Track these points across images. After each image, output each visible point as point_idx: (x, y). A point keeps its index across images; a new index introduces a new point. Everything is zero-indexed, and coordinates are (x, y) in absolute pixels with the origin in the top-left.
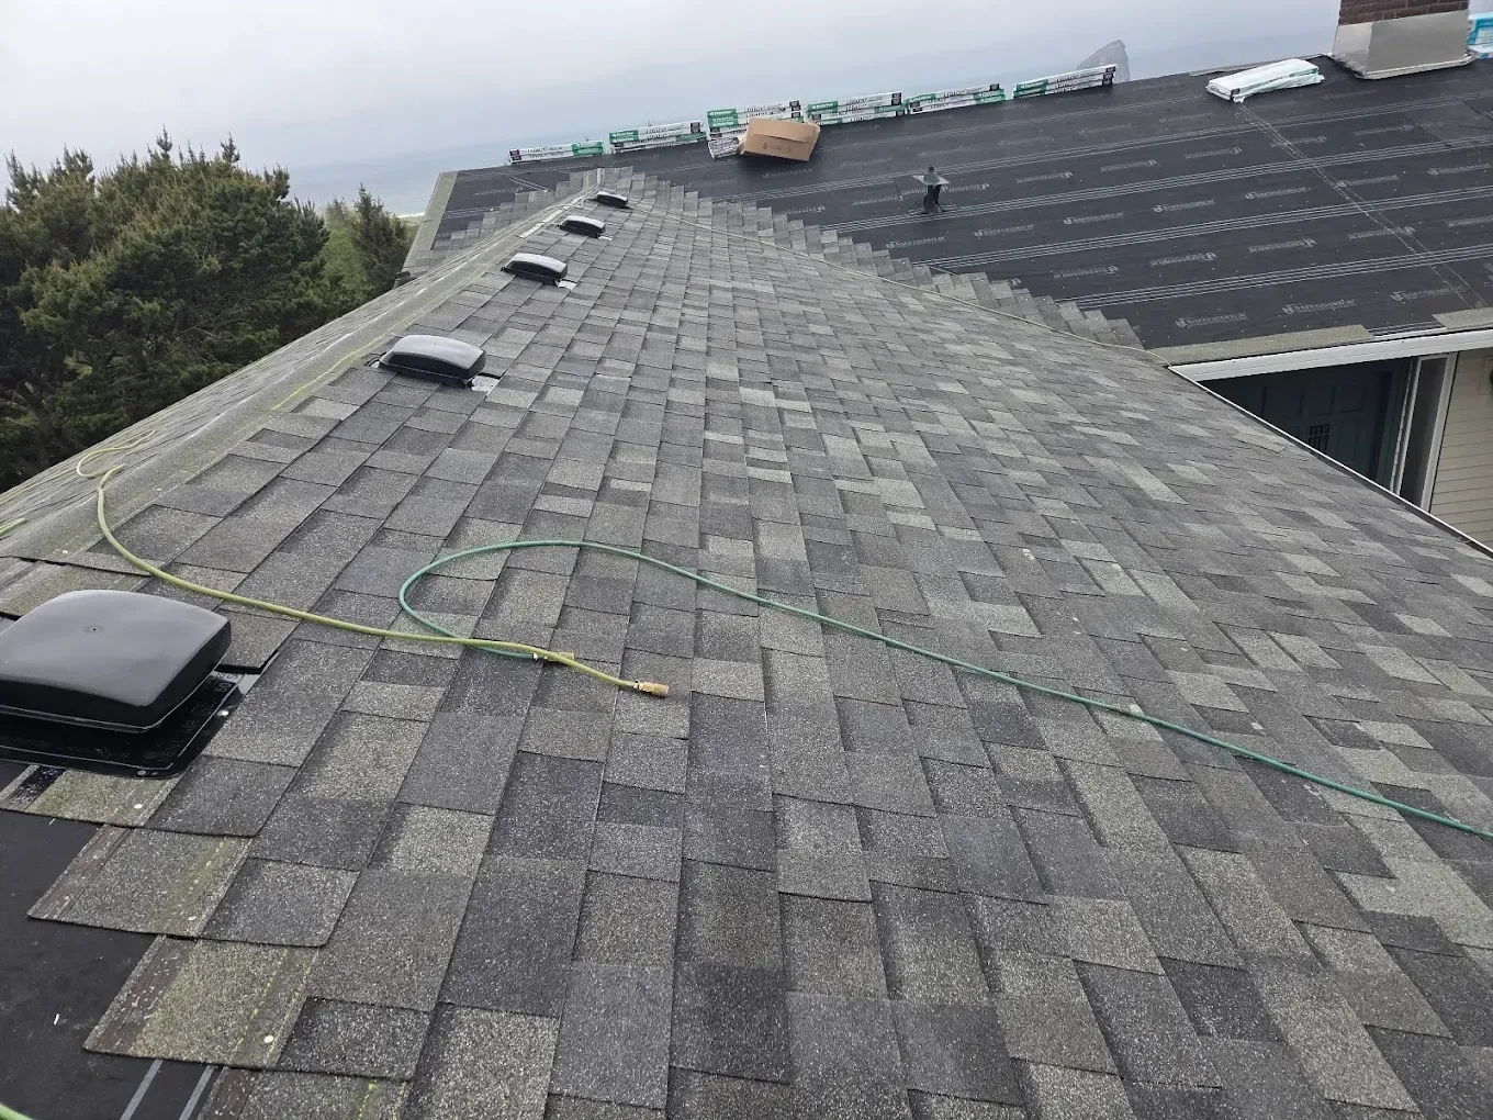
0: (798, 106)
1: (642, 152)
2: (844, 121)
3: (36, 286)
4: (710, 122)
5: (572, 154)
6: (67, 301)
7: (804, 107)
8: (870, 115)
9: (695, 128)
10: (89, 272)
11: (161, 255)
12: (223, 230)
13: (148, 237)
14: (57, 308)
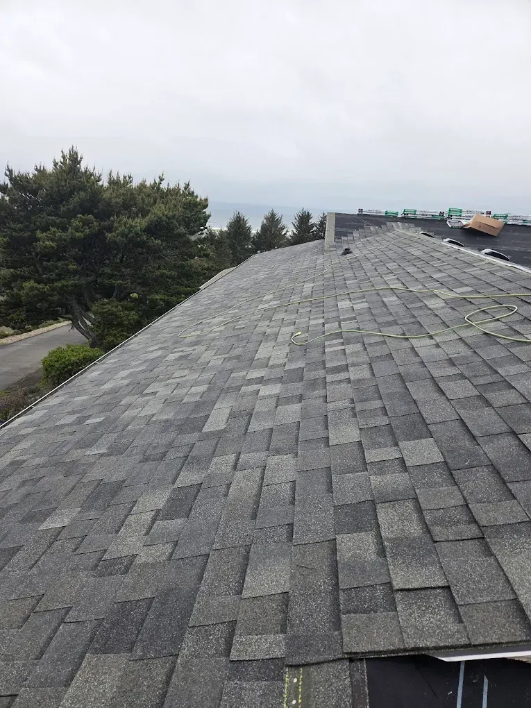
0: (490, 213)
1: (415, 219)
2: (508, 223)
3: (116, 225)
4: (449, 212)
5: (384, 215)
6: (129, 234)
7: (493, 214)
8: (520, 223)
9: (442, 214)
10: (140, 223)
11: (167, 223)
12: (186, 217)
13: (163, 214)
14: (123, 235)
